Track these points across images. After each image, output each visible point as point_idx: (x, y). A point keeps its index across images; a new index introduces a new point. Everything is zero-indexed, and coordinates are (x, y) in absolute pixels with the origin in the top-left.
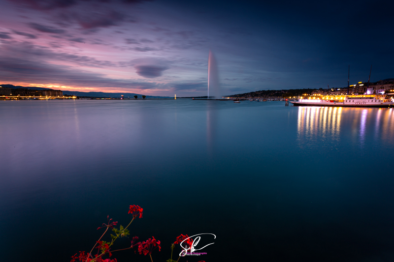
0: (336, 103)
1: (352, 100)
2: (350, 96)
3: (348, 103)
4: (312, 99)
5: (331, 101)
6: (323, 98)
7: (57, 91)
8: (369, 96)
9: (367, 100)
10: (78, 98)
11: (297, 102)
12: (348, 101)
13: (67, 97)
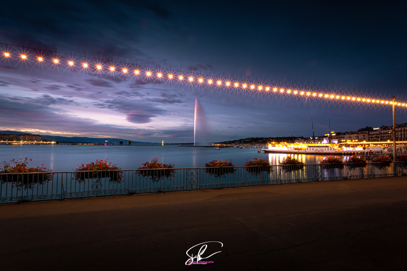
0: (300, 151)
1: (312, 148)
2: (310, 145)
3: (308, 151)
4: (279, 146)
5: (295, 149)
6: (288, 146)
7: (35, 135)
8: (325, 145)
9: (324, 148)
10: (57, 143)
11: (266, 150)
12: (309, 148)
13: (45, 142)
